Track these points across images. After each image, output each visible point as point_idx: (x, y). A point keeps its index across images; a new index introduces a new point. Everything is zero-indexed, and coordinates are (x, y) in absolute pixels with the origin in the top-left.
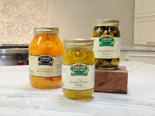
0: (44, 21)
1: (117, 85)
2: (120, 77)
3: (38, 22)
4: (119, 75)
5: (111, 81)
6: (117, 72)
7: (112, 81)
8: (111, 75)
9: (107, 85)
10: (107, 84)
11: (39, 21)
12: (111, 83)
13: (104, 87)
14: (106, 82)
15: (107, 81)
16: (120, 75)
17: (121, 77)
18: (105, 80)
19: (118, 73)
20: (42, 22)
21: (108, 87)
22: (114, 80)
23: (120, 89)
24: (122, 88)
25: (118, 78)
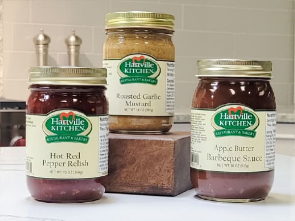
1: (149, 173)
5: (134, 163)
7: (136, 162)
10: (125, 170)
14: (122, 167)
15: (123, 163)
17: (157, 152)
18: (120, 160)
21: (125, 178)
22: (143, 160)
23: (156, 185)
24: (162, 182)
25: (151, 154)
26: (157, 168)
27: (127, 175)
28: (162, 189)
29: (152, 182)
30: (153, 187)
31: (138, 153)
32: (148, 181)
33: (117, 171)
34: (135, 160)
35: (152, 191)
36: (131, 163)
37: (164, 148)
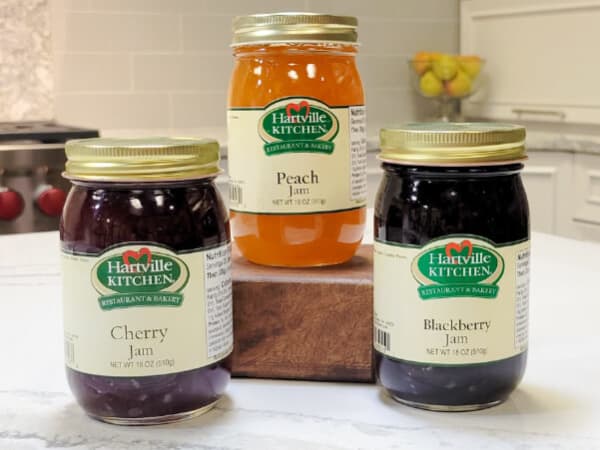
0: (36, 10)
1: (329, 343)
2: (342, 307)
3: (6, 16)
4: (338, 297)
5: (299, 325)
6: (325, 284)
7: (304, 325)
8: (299, 298)
9: (280, 345)
10: (283, 337)
11: (13, 9)
12: (299, 336)
13: (266, 354)
14: (277, 332)
15: (279, 326)
16: (342, 295)
17: (343, 305)
18: (273, 320)
19: (332, 286)
20: (24, 14)
21: (284, 352)
22: (315, 320)
23: (342, 363)
24: (352, 359)
25: (331, 309)
26: (343, 333)
27: (287, 347)
28: (354, 371)
29: (334, 358)
30: (336, 368)
31: (307, 307)
32: (328, 357)
33: (268, 340)
34: (301, 320)
35: (334, 375)
36: (293, 326)
37: (356, 298)
